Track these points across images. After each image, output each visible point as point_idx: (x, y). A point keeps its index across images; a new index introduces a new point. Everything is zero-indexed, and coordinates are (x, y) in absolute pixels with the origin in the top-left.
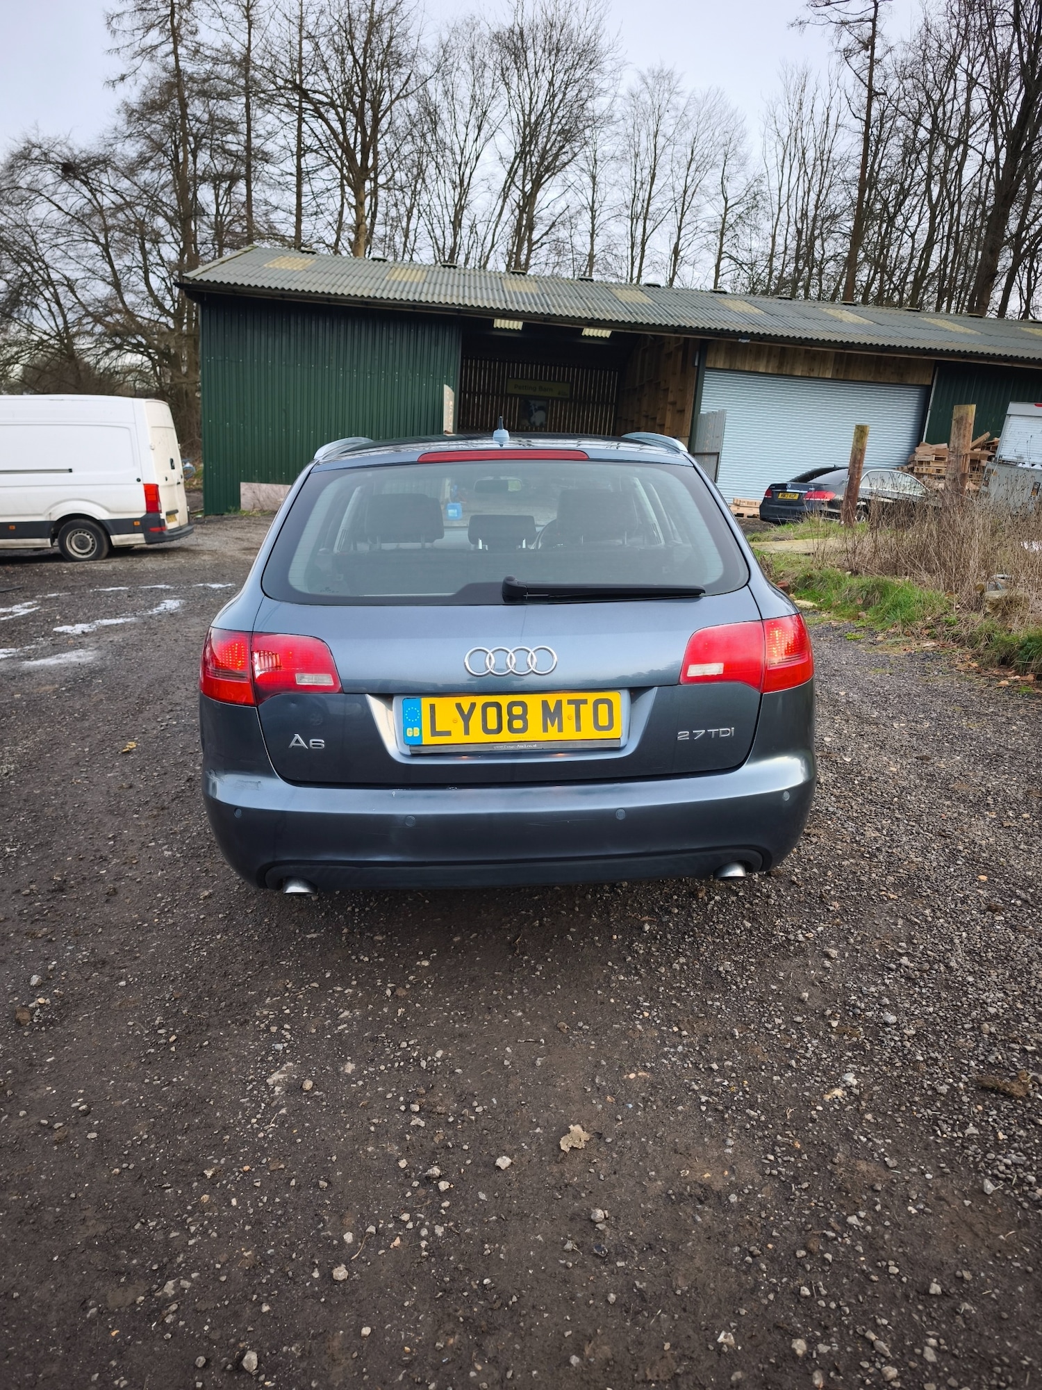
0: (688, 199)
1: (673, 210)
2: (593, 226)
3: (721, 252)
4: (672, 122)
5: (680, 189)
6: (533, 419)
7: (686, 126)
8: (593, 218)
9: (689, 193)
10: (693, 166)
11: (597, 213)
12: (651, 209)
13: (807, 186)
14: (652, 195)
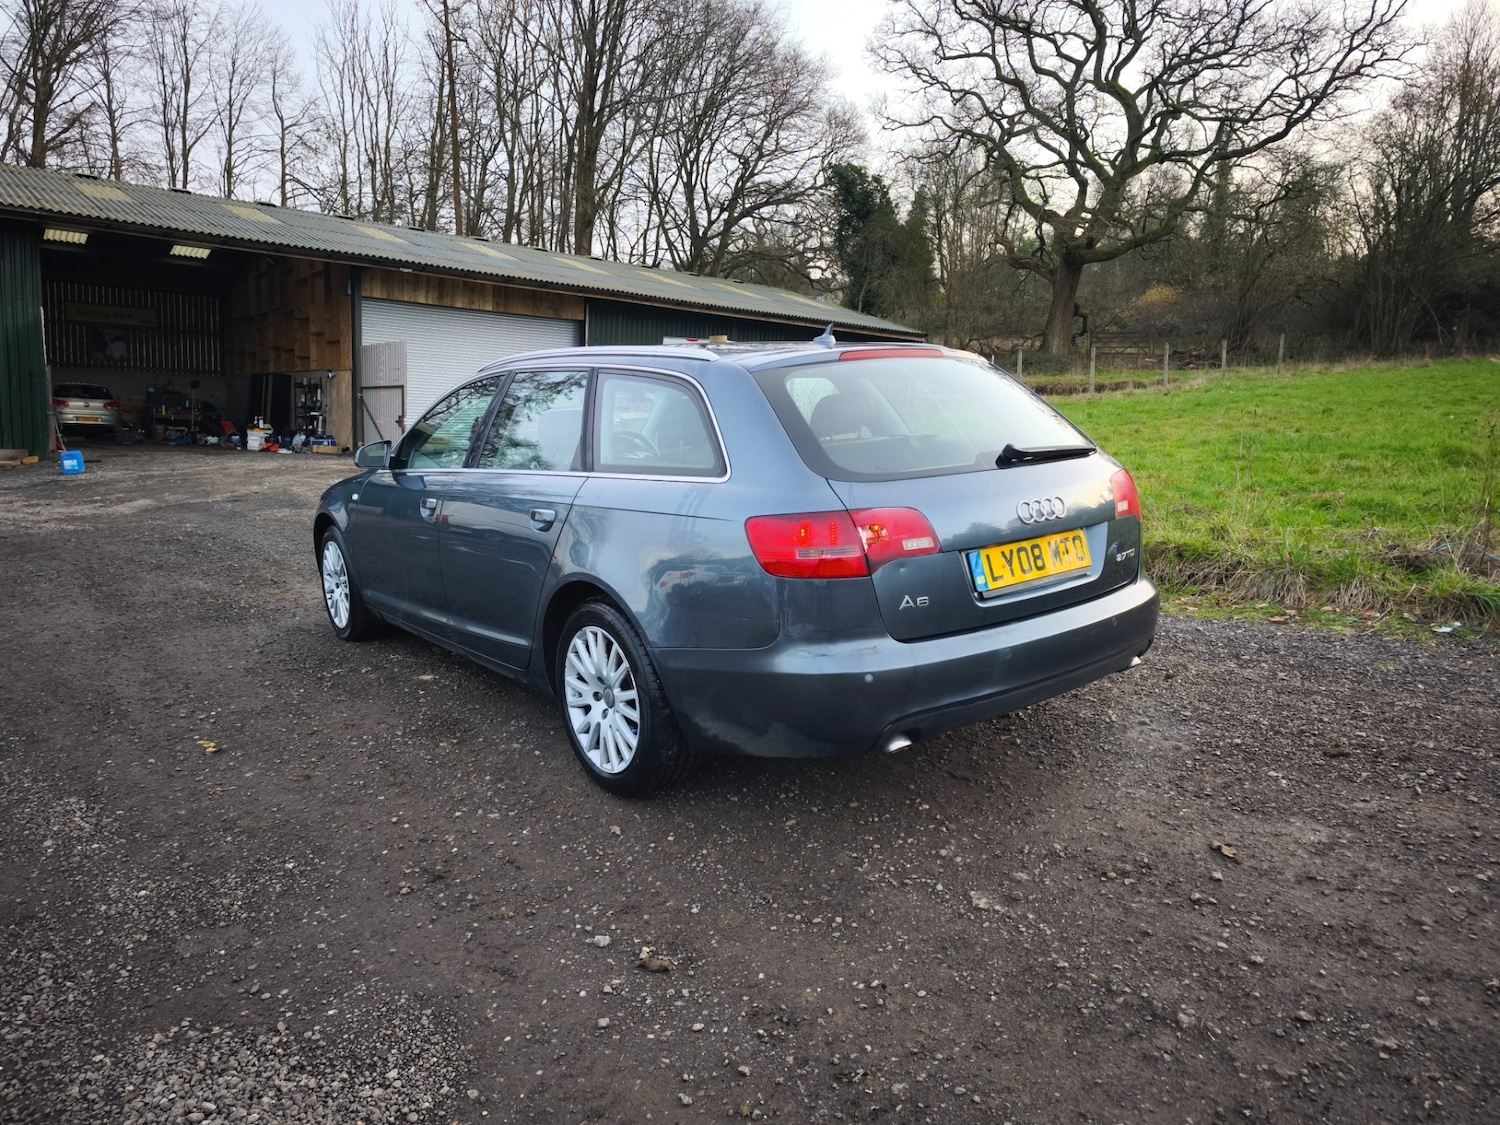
0: (235, 113)
1: (218, 121)
2: (113, 128)
3: (284, 174)
4: (205, 27)
5: (223, 100)
6: (108, 352)
7: (222, 34)
8: (112, 119)
9: (236, 106)
10: (236, 79)
11: (117, 114)
12: (189, 118)
13: (373, 115)
14: (190, 102)
